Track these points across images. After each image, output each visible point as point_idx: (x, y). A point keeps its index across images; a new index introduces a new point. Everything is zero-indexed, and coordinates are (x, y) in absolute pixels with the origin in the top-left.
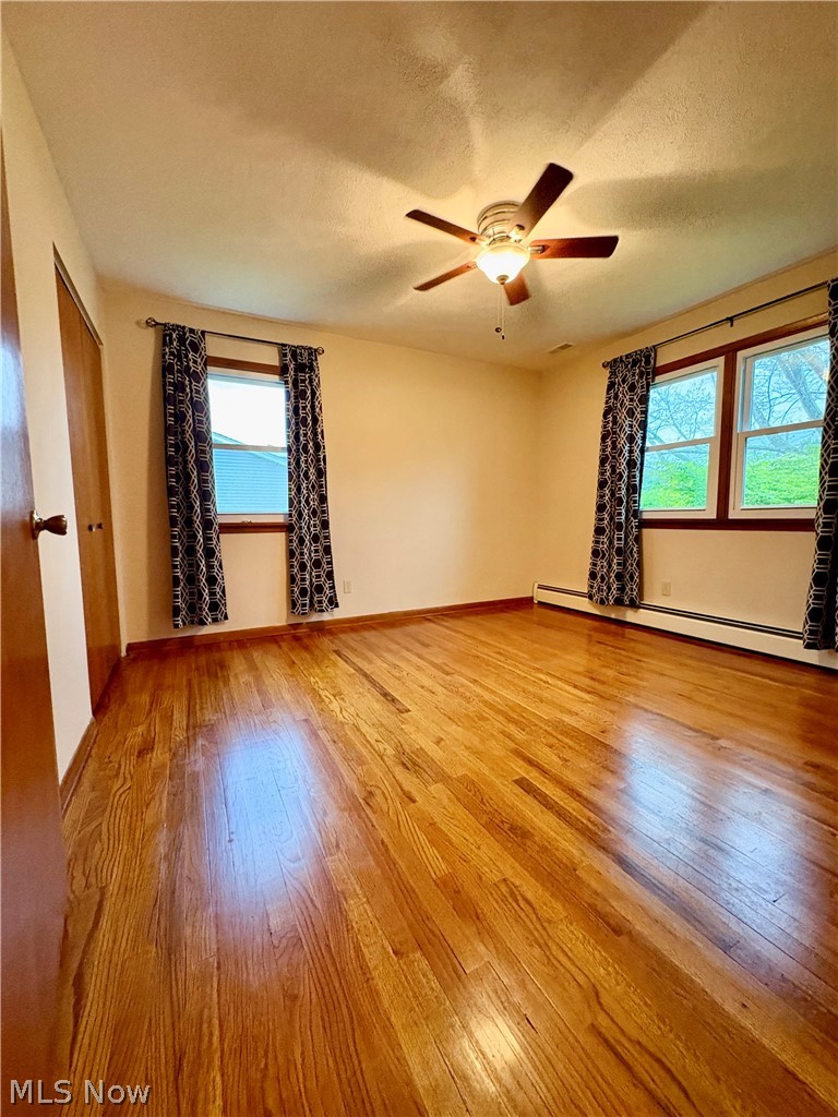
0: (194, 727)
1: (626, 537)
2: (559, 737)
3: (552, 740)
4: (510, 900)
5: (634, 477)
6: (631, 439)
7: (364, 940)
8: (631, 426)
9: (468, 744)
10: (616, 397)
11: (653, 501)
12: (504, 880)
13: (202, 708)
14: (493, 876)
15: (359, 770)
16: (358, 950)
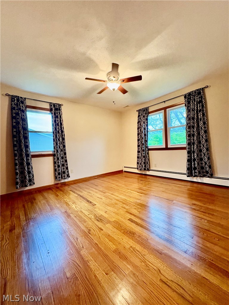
0: (28, 220)
1: (145, 153)
2: (137, 206)
3: (135, 207)
4: (134, 252)
5: (146, 138)
6: (145, 129)
7: (97, 273)
8: (144, 126)
9: (114, 211)
10: (140, 119)
11: (151, 144)
12: (131, 247)
13: (30, 213)
14: (128, 246)
15: (85, 224)
16: (95, 276)
